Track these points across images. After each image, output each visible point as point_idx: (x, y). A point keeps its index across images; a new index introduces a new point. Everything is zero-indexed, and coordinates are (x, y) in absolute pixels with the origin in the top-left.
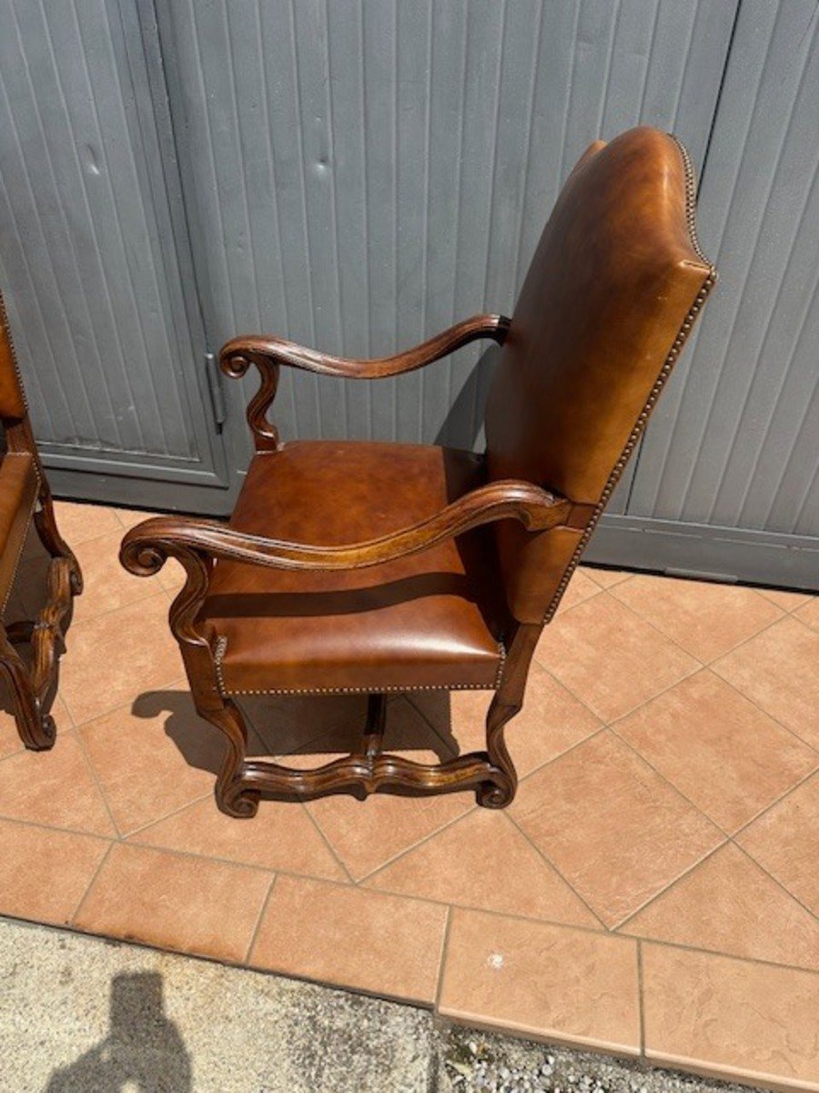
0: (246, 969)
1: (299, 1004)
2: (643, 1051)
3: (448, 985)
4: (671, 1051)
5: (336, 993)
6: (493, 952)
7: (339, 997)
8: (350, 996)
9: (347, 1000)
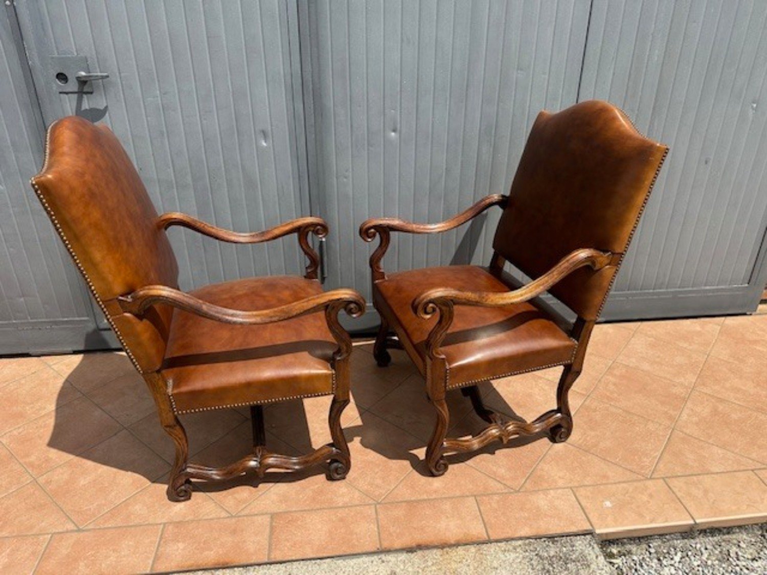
0: (491, 543)
1: (527, 551)
2: (695, 521)
3: (593, 520)
4: (705, 517)
5: (543, 540)
6: (603, 501)
7: (545, 541)
8: (549, 540)
9: (549, 542)
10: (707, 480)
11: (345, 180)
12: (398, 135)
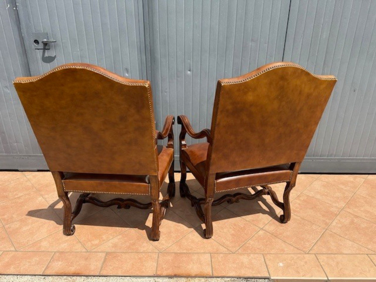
0: (213, 278)
2: (328, 278)
3: (271, 272)
4: (335, 277)
5: (241, 279)
6: (279, 263)
7: (242, 280)
8: (245, 279)
9: (244, 281)
10: (340, 257)
11: (165, 93)
12: (191, 73)
